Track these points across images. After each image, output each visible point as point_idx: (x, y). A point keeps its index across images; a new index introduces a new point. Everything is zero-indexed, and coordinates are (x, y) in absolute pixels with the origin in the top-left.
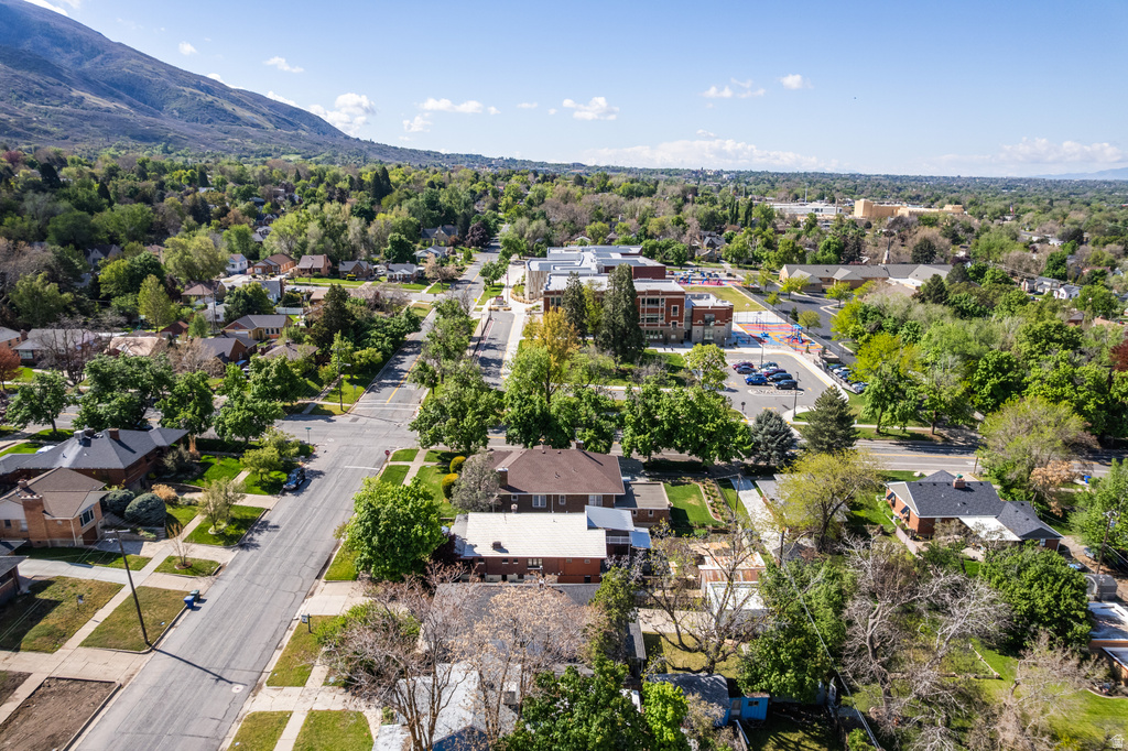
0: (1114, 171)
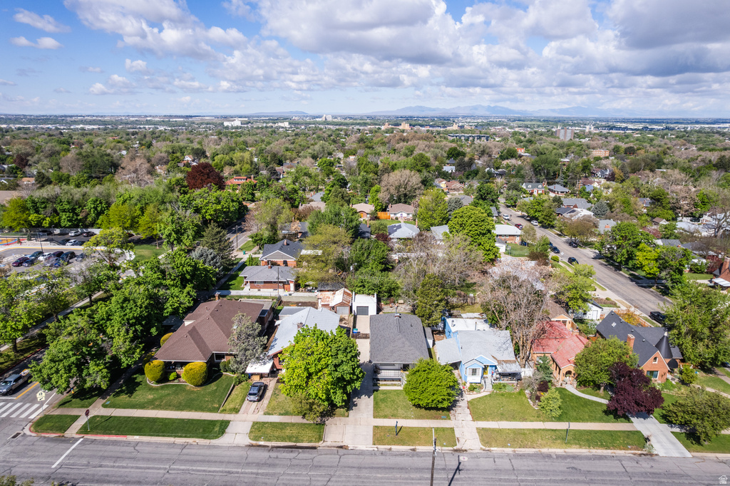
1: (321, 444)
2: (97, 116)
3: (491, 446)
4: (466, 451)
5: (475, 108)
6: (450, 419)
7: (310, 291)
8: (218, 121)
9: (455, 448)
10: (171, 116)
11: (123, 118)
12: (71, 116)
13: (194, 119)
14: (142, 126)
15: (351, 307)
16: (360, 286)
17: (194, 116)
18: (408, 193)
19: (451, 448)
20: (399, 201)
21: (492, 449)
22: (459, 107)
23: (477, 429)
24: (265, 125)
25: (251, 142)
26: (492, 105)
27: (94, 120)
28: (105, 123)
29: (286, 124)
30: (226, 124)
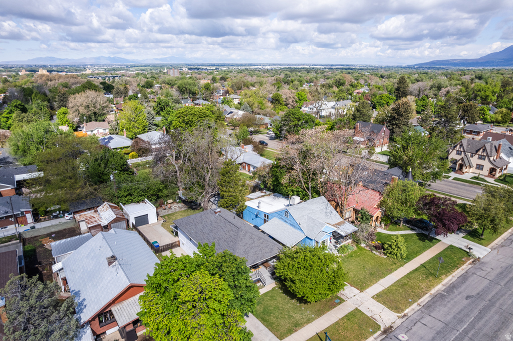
3: (403, 311)
4: (392, 326)
5: (99, 58)
6: (344, 301)
7: (56, 217)
9: (382, 329)
15: (128, 221)
16: (127, 195)
18: (97, 111)
19: (379, 332)
20: (89, 120)
21: (406, 312)
22: (85, 58)
23: (373, 297)
26: (112, 57)
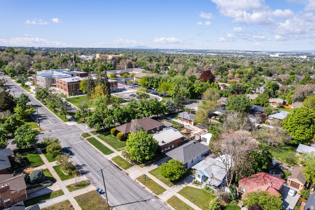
0: (134, 47)
1: (124, 170)
2: (218, 50)
4: (159, 199)
6: (170, 187)
8: (268, 54)
9: (157, 196)
10: (247, 51)
11: (227, 51)
12: (209, 50)
13: (257, 53)
14: (232, 55)
15: (200, 137)
17: (258, 52)
19: (155, 195)
23: (174, 195)
24: (292, 57)
25: (270, 64)
27: (216, 52)
28: (219, 53)
29: (305, 57)
30: (271, 56)
